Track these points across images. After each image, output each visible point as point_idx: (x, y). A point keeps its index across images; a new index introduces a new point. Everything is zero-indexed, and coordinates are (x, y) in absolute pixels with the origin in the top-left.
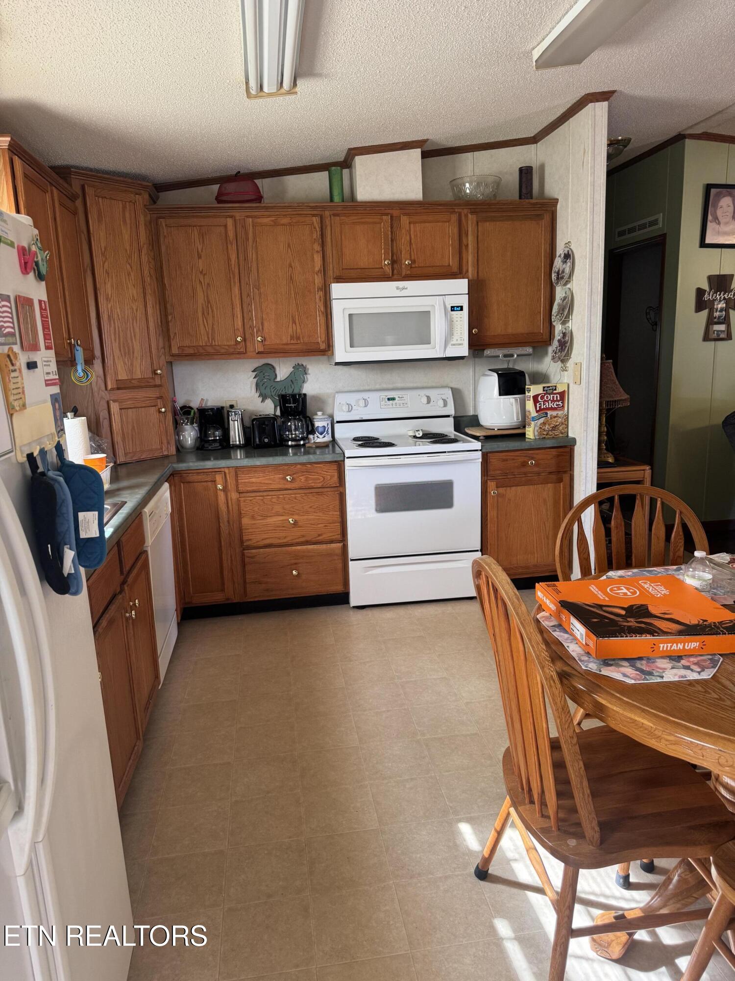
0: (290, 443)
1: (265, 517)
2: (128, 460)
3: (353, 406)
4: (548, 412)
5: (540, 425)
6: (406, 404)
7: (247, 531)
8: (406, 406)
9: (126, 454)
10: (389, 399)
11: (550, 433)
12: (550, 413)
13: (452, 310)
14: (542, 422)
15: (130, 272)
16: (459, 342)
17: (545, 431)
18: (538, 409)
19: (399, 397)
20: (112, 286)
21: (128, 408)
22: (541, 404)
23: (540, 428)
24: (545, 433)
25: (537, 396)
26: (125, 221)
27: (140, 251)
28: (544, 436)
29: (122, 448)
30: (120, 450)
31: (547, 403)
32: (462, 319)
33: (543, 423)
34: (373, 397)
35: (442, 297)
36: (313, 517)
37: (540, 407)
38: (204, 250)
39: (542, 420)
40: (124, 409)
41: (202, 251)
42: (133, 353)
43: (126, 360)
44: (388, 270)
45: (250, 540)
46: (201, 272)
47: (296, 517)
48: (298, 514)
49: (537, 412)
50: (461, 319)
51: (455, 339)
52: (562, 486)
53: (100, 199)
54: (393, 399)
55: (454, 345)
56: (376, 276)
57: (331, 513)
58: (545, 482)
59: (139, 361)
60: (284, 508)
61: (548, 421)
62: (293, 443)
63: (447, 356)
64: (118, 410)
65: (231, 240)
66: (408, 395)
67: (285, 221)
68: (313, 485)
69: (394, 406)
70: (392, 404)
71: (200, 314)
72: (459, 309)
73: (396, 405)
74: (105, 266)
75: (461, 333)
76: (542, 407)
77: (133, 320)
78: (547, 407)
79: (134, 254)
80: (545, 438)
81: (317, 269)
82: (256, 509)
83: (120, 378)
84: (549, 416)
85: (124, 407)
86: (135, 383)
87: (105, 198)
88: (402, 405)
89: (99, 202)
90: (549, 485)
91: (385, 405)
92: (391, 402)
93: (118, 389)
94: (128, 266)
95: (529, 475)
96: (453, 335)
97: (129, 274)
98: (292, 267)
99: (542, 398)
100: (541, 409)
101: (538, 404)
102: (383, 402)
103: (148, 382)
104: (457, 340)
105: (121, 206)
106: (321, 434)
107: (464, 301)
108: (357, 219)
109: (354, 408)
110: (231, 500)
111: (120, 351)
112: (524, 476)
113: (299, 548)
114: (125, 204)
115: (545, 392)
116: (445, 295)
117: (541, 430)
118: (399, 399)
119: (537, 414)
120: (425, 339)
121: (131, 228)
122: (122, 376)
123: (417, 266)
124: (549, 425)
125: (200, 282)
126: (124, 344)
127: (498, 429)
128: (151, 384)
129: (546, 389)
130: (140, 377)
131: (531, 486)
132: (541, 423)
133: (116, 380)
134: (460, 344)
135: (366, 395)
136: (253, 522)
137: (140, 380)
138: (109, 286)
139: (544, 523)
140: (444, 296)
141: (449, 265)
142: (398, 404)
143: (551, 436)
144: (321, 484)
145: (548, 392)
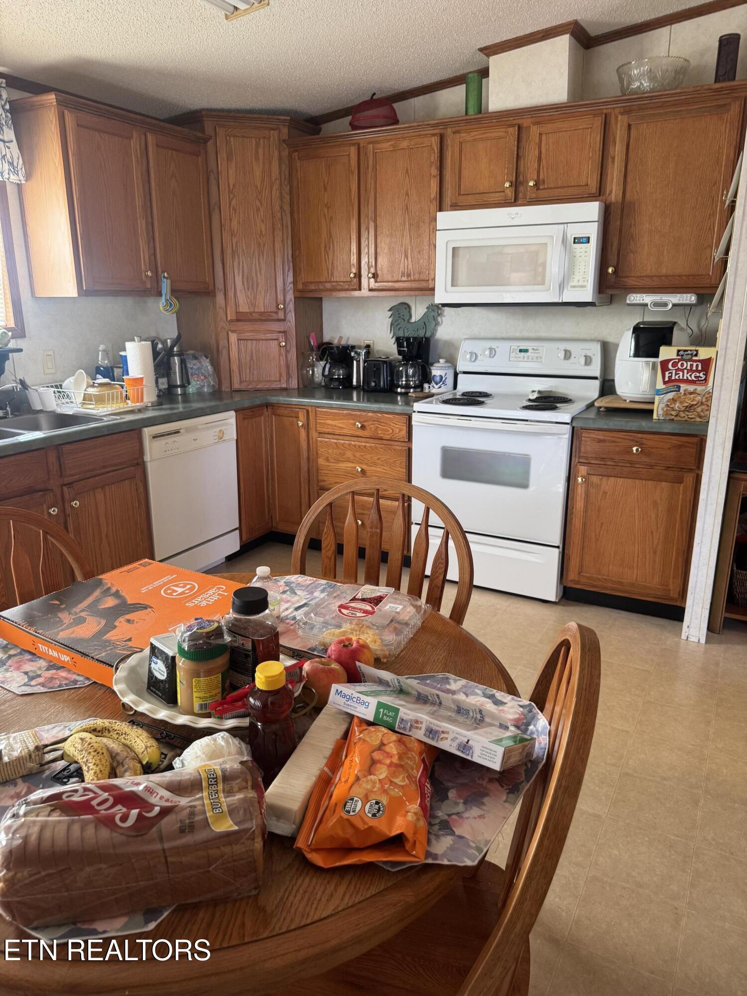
0: (399, 390)
1: (338, 461)
2: (243, 387)
3: (479, 355)
4: (681, 385)
5: (668, 401)
6: (540, 358)
7: (322, 472)
8: (540, 360)
9: (241, 382)
10: (521, 351)
11: (682, 414)
12: (683, 387)
13: (574, 243)
14: (671, 397)
15: (259, 208)
16: (581, 283)
17: (674, 410)
18: (667, 379)
19: (533, 349)
20: (239, 222)
21: (247, 340)
22: (672, 373)
23: (667, 406)
24: (674, 413)
25: (668, 361)
26: (257, 159)
27: (271, 187)
28: (673, 417)
29: (238, 376)
30: (235, 378)
31: (681, 373)
32: (588, 256)
33: (673, 399)
34: (503, 347)
35: (562, 225)
36: (380, 470)
37: (670, 377)
38: (329, 183)
39: (671, 396)
40: (243, 340)
41: (328, 184)
42: (257, 286)
43: (249, 294)
44: (510, 194)
45: (325, 481)
46: (326, 206)
47: (364, 467)
48: (366, 464)
49: (665, 383)
50: (586, 254)
51: (576, 280)
52: (681, 488)
53: (232, 139)
54: (526, 351)
55: (574, 287)
56: (493, 202)
57: (397, 469)
58: (658, 479)
59: (263, 294)
60: (354, 456)
61: (680, 397)
62: (403, 390)
63: (564, 301)
64: (236, 340)
65: (353, 169)
66: (544, 347)
67: (404, 144)
68: (382, 435)
69: (525, 360)
70: (524, 357)
71: (323, 249)
72: (584, 240)
73: (528, 359)
74: (232, 204)
75: (585, 272)
76: (673, 378)
77: (259, 255)
78: (681, 378)
79: (266, 189)
80: (673, 420)
81: (432, 196)
82: (330, 451)
83: (241, 310)
84: (682, 390)
85: (242, 338)
86: (256, 316)
87: (237, 136)
88: (535, 358)
89: (230, 141)
90: (664, 483)
91: (516, 357)
92: (522, 354)
93: (238, 320)
94: (258, 203)
95: (637, 466)
96: (574, 274)
97: (258, 210)
98: (408, 195)
99: (675, 365)
100: (670, 380)
101: (667, 373)
102: (514, 353)
103: (271, 316)
104: (579, 281)
105: (254, 142)
106: (437, 384)
107: (593, 231)
108: (480, 134)
109: (480, 358)
110: (312, 438)
111: (243, 284)
112: (629, 465)
113: (366, 498)
114: (259, 140)
115: (679, 357)
116: (567, 223)
117: (668, 408)
118: (532, 351)
119: (664, 386)
120: (538, 279)
121: (264, 163)
122: (244, 308)
123: (546, 187)
124: (681, 403)
125: (325, 216)
126: (248, 278)
127: (631, 401)
128: (274, 318)
129: (681, 353)
130: (263, 311)
131: (637, 481)
132: (670, 399)
133: (237, 312)
134: (582, 287)
135: (493, 344)
136: (327, 464)
137: (261, 314)
138: (235, 223)
139: (652, 533)
140: (566, 225)
141: (587, 185)
142: (530, 358)
143: (683, 419)
144: (390, 436)
145: (685, 357)
